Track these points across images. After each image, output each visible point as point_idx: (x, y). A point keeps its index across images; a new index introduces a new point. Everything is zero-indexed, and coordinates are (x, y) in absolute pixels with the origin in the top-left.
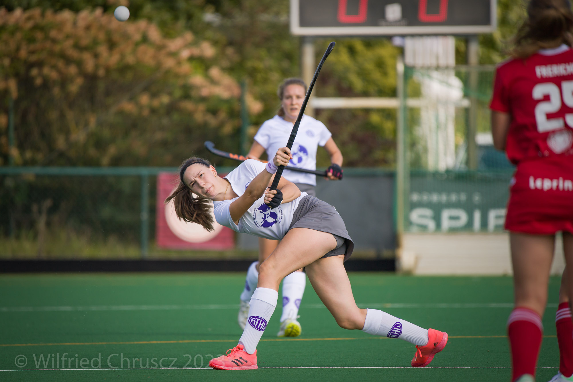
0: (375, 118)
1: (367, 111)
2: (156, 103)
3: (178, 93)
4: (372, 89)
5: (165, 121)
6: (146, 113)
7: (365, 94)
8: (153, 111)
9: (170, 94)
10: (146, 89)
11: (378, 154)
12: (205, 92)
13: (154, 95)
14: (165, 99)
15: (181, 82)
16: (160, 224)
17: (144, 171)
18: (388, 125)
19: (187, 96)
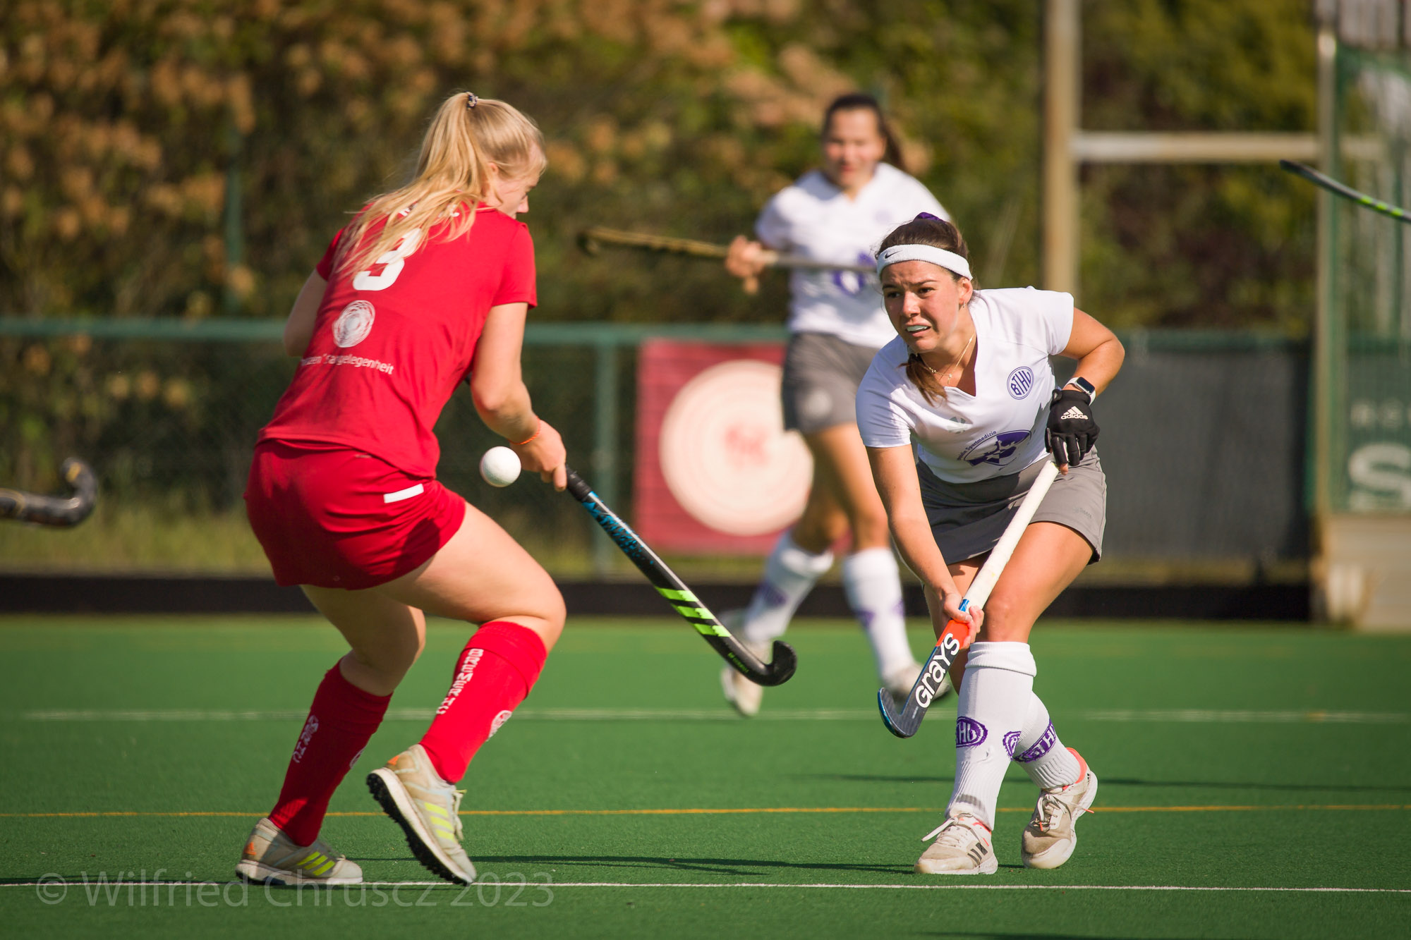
0: (1235, 191)
1: (1212, 170)
2: (634, 145)
3: (695, 118)
4: (1226, 110)
5: (659, 195)
6: (606, 173)
7: (1207, 123)
8: (626, 166)
9: (673, 121)
10: (605, 107)
11: (1246, 293)
12: (770, 114)
13: (628, 124)
14: (658, 136)
15: (703, 87)
16: (645, 481)
17: (605, 336)
18: (1274, 212)
19: (720, 123)
